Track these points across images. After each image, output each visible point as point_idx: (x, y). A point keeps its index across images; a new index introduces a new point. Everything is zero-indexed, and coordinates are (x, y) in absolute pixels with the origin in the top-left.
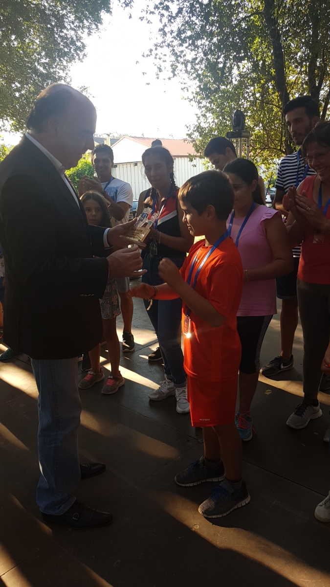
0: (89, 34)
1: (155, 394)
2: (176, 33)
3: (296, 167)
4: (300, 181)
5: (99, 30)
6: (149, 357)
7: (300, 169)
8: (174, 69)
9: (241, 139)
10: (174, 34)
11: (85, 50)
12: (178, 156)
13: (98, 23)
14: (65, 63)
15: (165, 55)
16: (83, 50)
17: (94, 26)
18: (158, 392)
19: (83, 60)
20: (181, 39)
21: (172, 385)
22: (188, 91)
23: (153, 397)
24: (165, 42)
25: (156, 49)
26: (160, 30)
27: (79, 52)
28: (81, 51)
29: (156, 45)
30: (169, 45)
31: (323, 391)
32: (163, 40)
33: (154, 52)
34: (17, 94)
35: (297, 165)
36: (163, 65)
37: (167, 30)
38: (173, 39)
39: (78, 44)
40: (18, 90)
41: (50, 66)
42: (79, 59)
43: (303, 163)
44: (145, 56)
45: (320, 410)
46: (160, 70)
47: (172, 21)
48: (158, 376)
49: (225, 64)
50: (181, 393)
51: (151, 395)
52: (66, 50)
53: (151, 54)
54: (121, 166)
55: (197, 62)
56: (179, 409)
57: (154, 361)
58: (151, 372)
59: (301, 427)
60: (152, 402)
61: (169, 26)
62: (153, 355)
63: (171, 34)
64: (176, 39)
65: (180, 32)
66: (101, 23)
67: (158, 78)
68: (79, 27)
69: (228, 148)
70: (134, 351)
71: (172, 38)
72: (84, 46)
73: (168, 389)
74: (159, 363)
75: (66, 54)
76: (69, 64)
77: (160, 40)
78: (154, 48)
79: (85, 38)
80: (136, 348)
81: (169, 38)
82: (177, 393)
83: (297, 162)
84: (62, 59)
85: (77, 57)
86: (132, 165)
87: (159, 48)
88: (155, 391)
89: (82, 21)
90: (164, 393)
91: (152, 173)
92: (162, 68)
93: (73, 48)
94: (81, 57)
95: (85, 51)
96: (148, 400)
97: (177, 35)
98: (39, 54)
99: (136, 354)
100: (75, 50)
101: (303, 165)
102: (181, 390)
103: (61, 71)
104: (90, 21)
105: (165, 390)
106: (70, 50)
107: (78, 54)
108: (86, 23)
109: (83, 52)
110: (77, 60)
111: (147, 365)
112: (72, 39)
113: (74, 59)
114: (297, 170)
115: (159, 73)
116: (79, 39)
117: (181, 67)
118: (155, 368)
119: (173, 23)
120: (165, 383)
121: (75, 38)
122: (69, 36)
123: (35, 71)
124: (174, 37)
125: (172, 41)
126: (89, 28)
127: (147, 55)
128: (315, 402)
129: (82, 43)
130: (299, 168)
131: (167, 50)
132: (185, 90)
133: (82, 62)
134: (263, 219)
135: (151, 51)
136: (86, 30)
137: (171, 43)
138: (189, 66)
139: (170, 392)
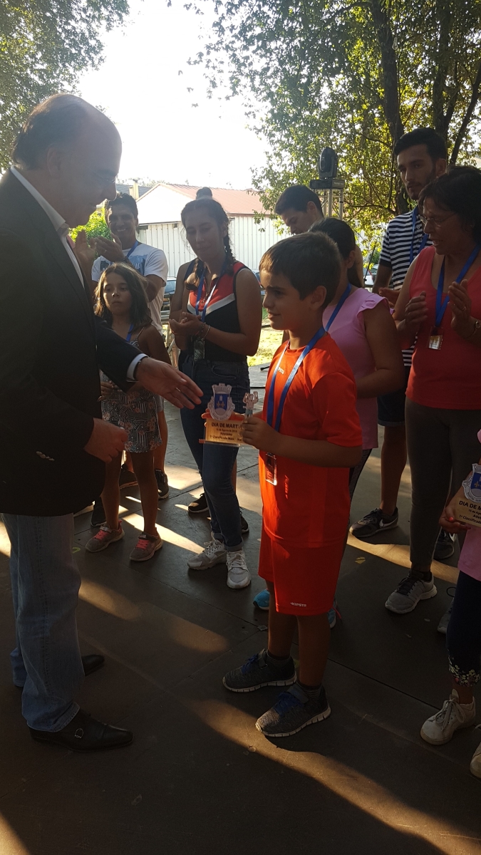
0: (109, 29)
1: (197, 560)
2: (239, 30)
3: (411, 233)
4: (416, 254)
5: (124, 23)
6: (189, 507)
7: (416, 237)
8: (235, 84)
9: (331, 190)
10: (236, 32)
11: (102, 52)
12: (238, 215)
13: (122, 12)
14: (71, 70)
15: (222, 63)
16: (98, 53)
17: (116, 17)
18: (202, 557)
19: (99, 67)
20: (245, 39)
21: (222, 547)
22: (254, 116)
23: (194, 564)
24: (221, 43)
25: (208, 53)
26: (215, 25)
27: (92, 55)
28: (96, 53)
29: (208, 47)
30: (227, 48)
31: (438, 559)
32: (219, 39)
33: (205, 57)
35: (411, 231)
36: (218, 77)
37: (225, 24)
38: (234, 39)
39: (92, 42)
41: (50, 75)
42: (93, 65)
43: (421, 228)
44: (192, 63)
45: (435, 587)
46: (214, 85)
47: (233, 11)
48: (201, 534)
49: (310, 77)
50: (235, 559)
51: (192, 561)
52: (74, 51)
53: (202, 61)
54: (154, 228)
55: (269, 74)
56: (231, 582)
57: (197, 513)
58: (191, 528)
59: (406, 611)
60: (193, 572)
61: (229, 19)
62: (196, 504)
63: (231, 30)
64: (239, 39)
65: (245, 28)
66: (127, 13)
67: (210, 97)
68: (94, 17)
69: (312, 203)
70: (167, 499)
71: (233, 36)
72: (100, 46)
73: (216, 553)
74: (203, 516)
75: (73, 57)
76: (77, 72)
77: (215, 39)
78: (205, 51)
79: (103, 34)
80: (170, 494)
81: (228, 37)
82: (229, 559)
83: (411, 226)
84: (67, 64)
85: (90, 62)
86: (170, 226)
87: (212, 51)
88: (196, 557)
89: (98, 9)
90: (209, 560)
91: (198, 237)
92: (217, 82)
93: (84, 48)
94: (96, 62)
95: (102, 54)
96: (187, 568)
97: (240, 33)
98: (33, 56)
99: (171, 502)
100: (87, 52)
101: (421, 230)
102: (235, 555)
103: (65, 83)
104: (110, 9)
105: (211, 555)
106: (80, 51)
107: (91, 58)
108: (104, 12)
109: (99, 56)
110: (89, 67)
111: (186, 518)
112: (83, 34)
113: (86, 65)
114: (411, 238)
115: (212, 89)
116: (93, 35)
117: (245, 81)
118: (197, 523)
119: (234, 14)
120: (212, 544)
121: (87, 34)
122: (78, 31)
123: (26, 81)
124: (235, 36)
125: (233, 42)
126: (108, 19)
127: (195, 62)
128: (428, 576)
129: (98, 41)
130: (415, 235)
131: (224, 55)
132: (251, 115)
133: (97, 69)
134: (362, 309)
135: (201, 55)
136: (104, 23)
137: (230, 45)
138: (257, 79)
139: (218, 558)
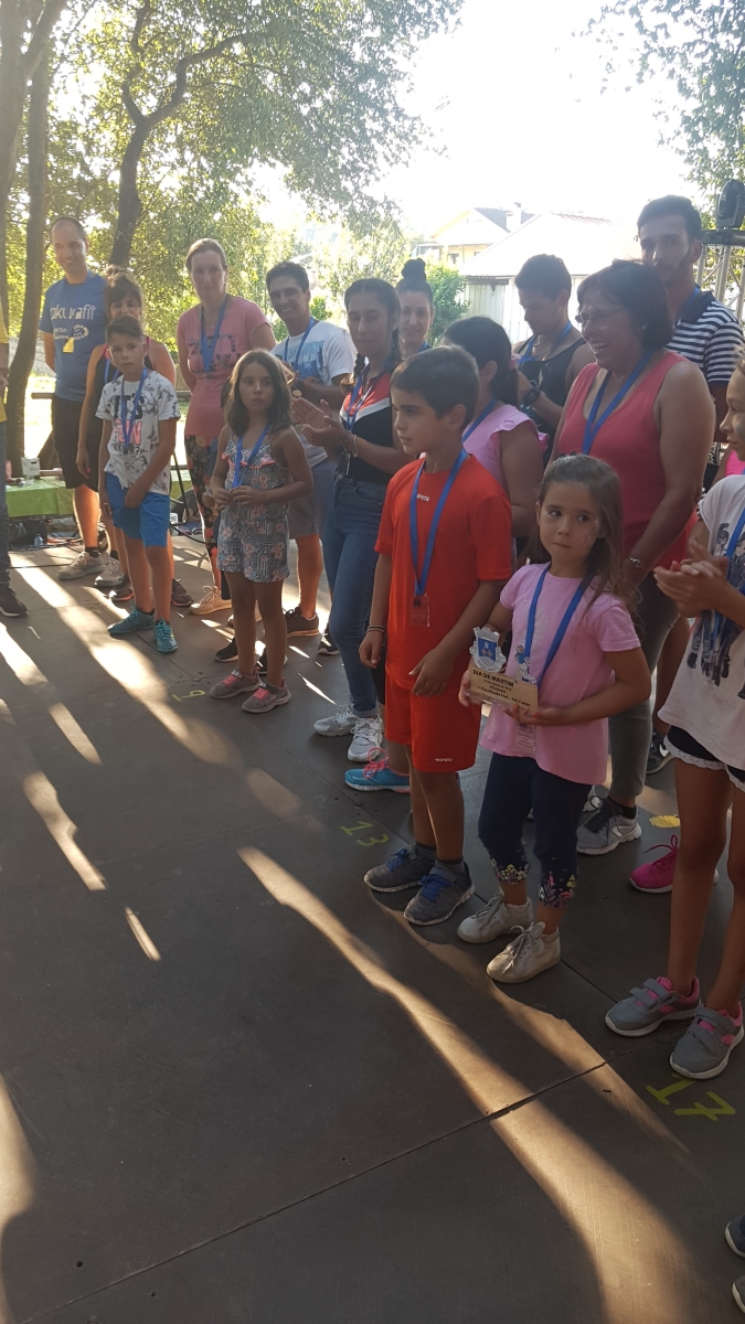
1: (326, 725)
11: (462, 11)
14: (413, 38)
15: (621, 34)
16: (456, 11)
18: (331, 721)
22: (667, 118)
23: (320, 728)
25: (603, 18)
27: (447, 14)
28: (453, 12)
29: (605, 10)
30: (633, 11)
33: (597, 26)
34: (305, 110)
40: (307, 99)
42: (447, 31)
44: (578, 34)
46: (609, 68)
50: (363, 727)
51: (318, 724)
52: (420, 9)
53: (591, 32)
56: (351, 754)
67: (603, 88)
73: (350, 720)
75: (418, 19)
76: (422, 42)
78: (598, 16)
82: (356, 727)
84: (408, 30)
85: (443, 26)
87: (609, 16)
90: (339, 726)
94: (451, 28)
95: (461, 14)
98: (359, 18)
100: (440, 11)
102: (363, 721)
105: (342, 721)
107: (444, 21)
109: (457, 16)
110: (441, 34)
113: (435, 30)
115: (605, 77)
117: (655, 60)
123: (345, 58)
127: (582, 34)
131: (626, 23)
132: (661, 117)
134: (497, 430)
135: (591, 22)
